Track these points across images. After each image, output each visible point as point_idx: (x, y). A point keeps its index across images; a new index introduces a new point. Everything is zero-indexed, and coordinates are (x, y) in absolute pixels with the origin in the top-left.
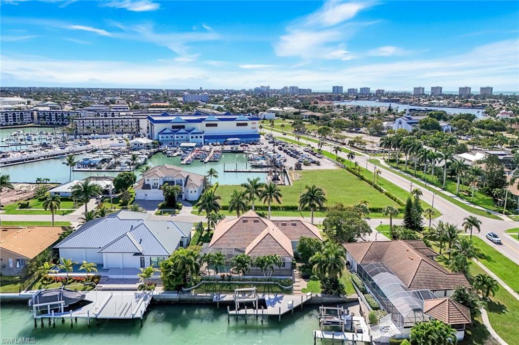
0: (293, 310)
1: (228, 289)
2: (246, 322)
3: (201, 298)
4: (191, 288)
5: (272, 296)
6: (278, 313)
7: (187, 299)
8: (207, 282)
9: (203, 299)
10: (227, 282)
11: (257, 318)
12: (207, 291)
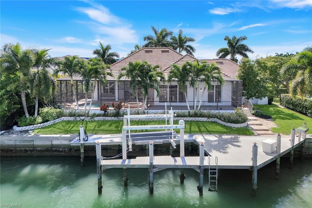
0: (279, 160)
1: (113, 128)
2: (151, 191)
3: (48, 143)
4: (31, 127)
5: (212, 138)
6: (250, 164)
7: (15, 146)
8: (72, 119)
9: (52, 146)
10: (113, 118)
11: (182, 182)
12: (67, 132)
